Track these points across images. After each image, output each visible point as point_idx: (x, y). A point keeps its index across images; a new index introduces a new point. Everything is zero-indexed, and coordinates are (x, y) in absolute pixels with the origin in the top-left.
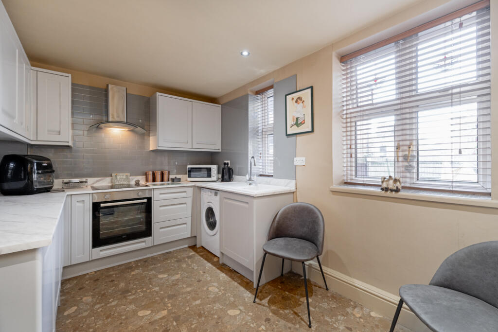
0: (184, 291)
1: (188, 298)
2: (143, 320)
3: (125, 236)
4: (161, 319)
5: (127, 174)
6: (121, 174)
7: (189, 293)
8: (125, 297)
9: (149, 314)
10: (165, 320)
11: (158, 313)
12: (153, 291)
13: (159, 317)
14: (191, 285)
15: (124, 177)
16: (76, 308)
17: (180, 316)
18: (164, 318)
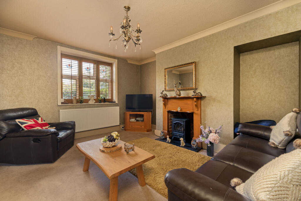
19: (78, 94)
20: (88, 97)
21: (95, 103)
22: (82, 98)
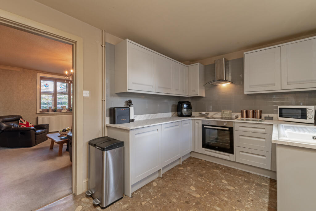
0: (222, 197)
1: (217, 202)
2: (188, 190)
3: (217, 148)
4: (194, 197)
5: (230, 111)
6: (227, 111)
7: (222, 201)
8: (198, 177)
9: (193, 191)
10: (194, 199)
11: (196, 193)
12: (209, 184)
13: (194, 195)
14: (230, 198)
15: (228, 113)
16: (183, 168)
17: (200, 204)
18: (195, 197)
19: (53, 105)
20: (61, 107)
21: (67, 111)
22: (56, 109)
